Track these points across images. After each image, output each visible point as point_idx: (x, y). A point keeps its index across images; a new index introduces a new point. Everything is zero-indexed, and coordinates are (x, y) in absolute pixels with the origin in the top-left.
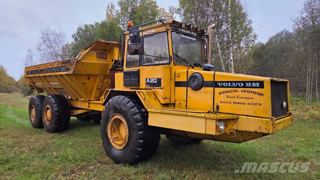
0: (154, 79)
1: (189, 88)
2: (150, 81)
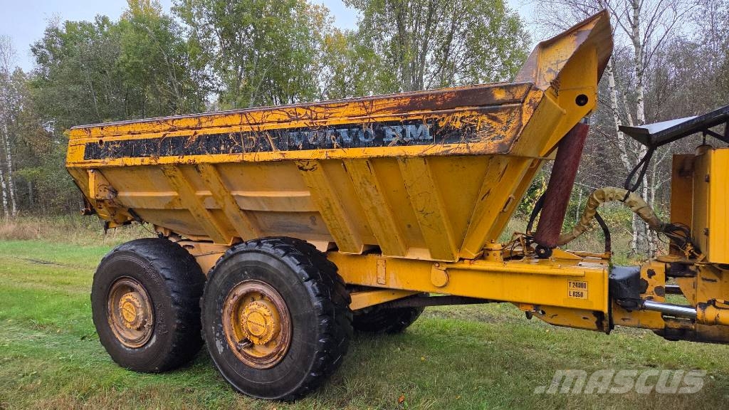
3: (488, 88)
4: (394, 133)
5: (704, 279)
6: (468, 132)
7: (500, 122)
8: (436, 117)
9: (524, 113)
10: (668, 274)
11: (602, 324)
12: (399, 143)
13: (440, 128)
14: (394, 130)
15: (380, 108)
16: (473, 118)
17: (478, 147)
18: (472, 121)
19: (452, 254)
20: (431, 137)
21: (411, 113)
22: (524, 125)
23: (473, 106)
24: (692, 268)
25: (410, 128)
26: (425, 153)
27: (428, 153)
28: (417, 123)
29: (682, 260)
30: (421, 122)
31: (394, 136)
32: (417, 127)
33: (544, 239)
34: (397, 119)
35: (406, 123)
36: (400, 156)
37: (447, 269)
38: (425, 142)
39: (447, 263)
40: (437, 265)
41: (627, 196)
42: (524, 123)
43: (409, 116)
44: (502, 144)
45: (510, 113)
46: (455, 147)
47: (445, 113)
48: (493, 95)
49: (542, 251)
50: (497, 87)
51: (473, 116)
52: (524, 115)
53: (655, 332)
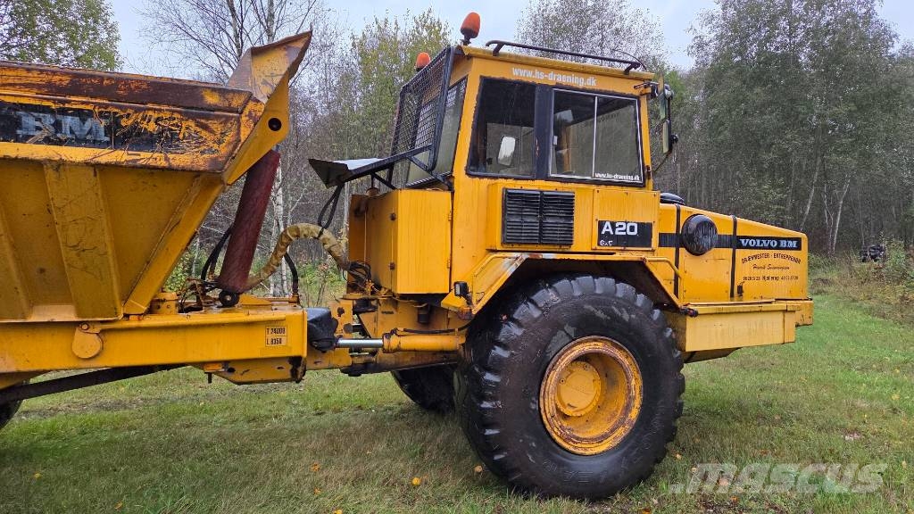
0: (629, 225)
1: (682, 251)
2: (614, 230)
3: (196, 87)
4: (38, 124)
5: (383, 312)
6: (167, 139)
7: (212, 132)
8: (116, 110)
9: (242, 125)
10: (356, 311)
11: (297, 371)
12: (48, 141)
13: (123, 127)
14: (38, 119)
15: (10, 81)
16: (175, 122)
17: (181, 159)
18: (172, 125)
19: (115, 309)
20: (107, 139)
21: (73, 98)
22: (242, 141)
23: (174, 105)
24: (374, 303)
25: (69, 121)
26: (97, 159)
27: (103, 160)
28: (82, 115)
29: (365, 296)
30: (90, 114)
31: (38, 129)
32: (83, 121)
33: (231, 283)
34: (46, 103)
35: (64, 112)
36: (50, 161)
37: (103, 331)
38: (96, 143)
39: (102, 322)
40: (85, 327)
41: (321, 233)
42: (243, 138)
43: (69, 102)
44: (214, 160)
45: (225, 122)
46: (145, 157)
47: (131, 108)
48: (202, 97)
49: (229, 298)
50: (209, 88)
51: (174, 119)
52: (242, 128)
53: (343, 371)
